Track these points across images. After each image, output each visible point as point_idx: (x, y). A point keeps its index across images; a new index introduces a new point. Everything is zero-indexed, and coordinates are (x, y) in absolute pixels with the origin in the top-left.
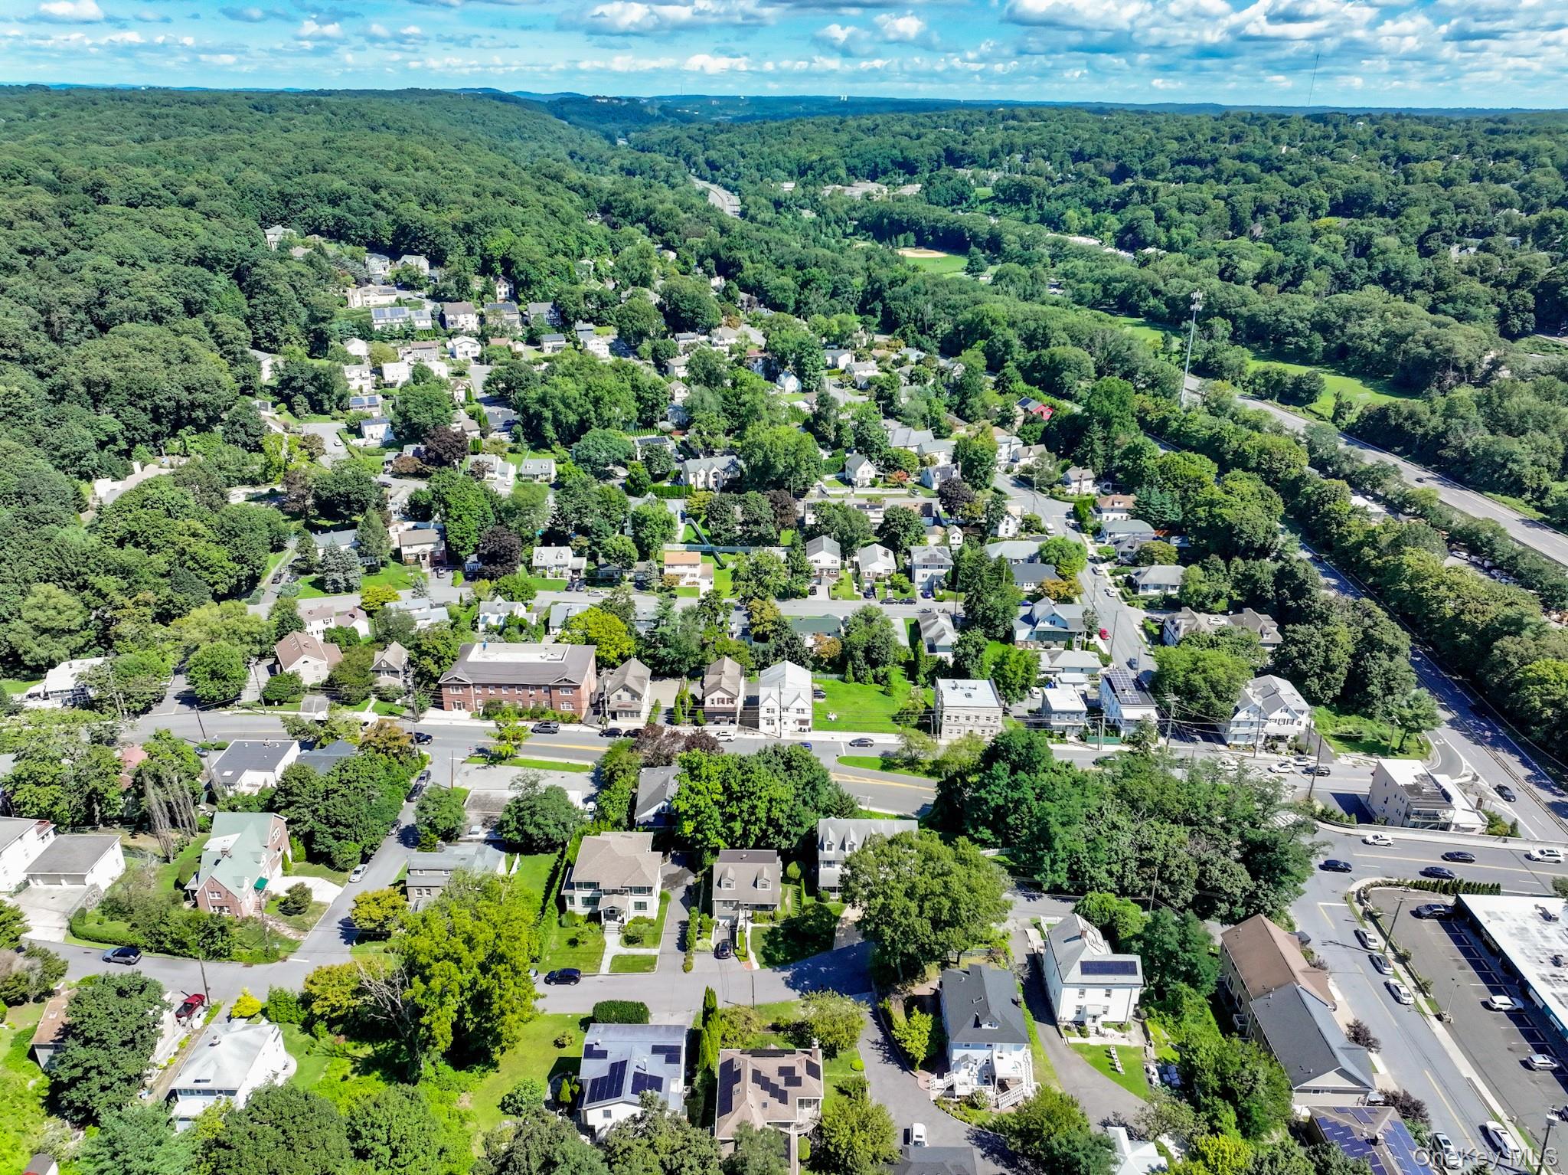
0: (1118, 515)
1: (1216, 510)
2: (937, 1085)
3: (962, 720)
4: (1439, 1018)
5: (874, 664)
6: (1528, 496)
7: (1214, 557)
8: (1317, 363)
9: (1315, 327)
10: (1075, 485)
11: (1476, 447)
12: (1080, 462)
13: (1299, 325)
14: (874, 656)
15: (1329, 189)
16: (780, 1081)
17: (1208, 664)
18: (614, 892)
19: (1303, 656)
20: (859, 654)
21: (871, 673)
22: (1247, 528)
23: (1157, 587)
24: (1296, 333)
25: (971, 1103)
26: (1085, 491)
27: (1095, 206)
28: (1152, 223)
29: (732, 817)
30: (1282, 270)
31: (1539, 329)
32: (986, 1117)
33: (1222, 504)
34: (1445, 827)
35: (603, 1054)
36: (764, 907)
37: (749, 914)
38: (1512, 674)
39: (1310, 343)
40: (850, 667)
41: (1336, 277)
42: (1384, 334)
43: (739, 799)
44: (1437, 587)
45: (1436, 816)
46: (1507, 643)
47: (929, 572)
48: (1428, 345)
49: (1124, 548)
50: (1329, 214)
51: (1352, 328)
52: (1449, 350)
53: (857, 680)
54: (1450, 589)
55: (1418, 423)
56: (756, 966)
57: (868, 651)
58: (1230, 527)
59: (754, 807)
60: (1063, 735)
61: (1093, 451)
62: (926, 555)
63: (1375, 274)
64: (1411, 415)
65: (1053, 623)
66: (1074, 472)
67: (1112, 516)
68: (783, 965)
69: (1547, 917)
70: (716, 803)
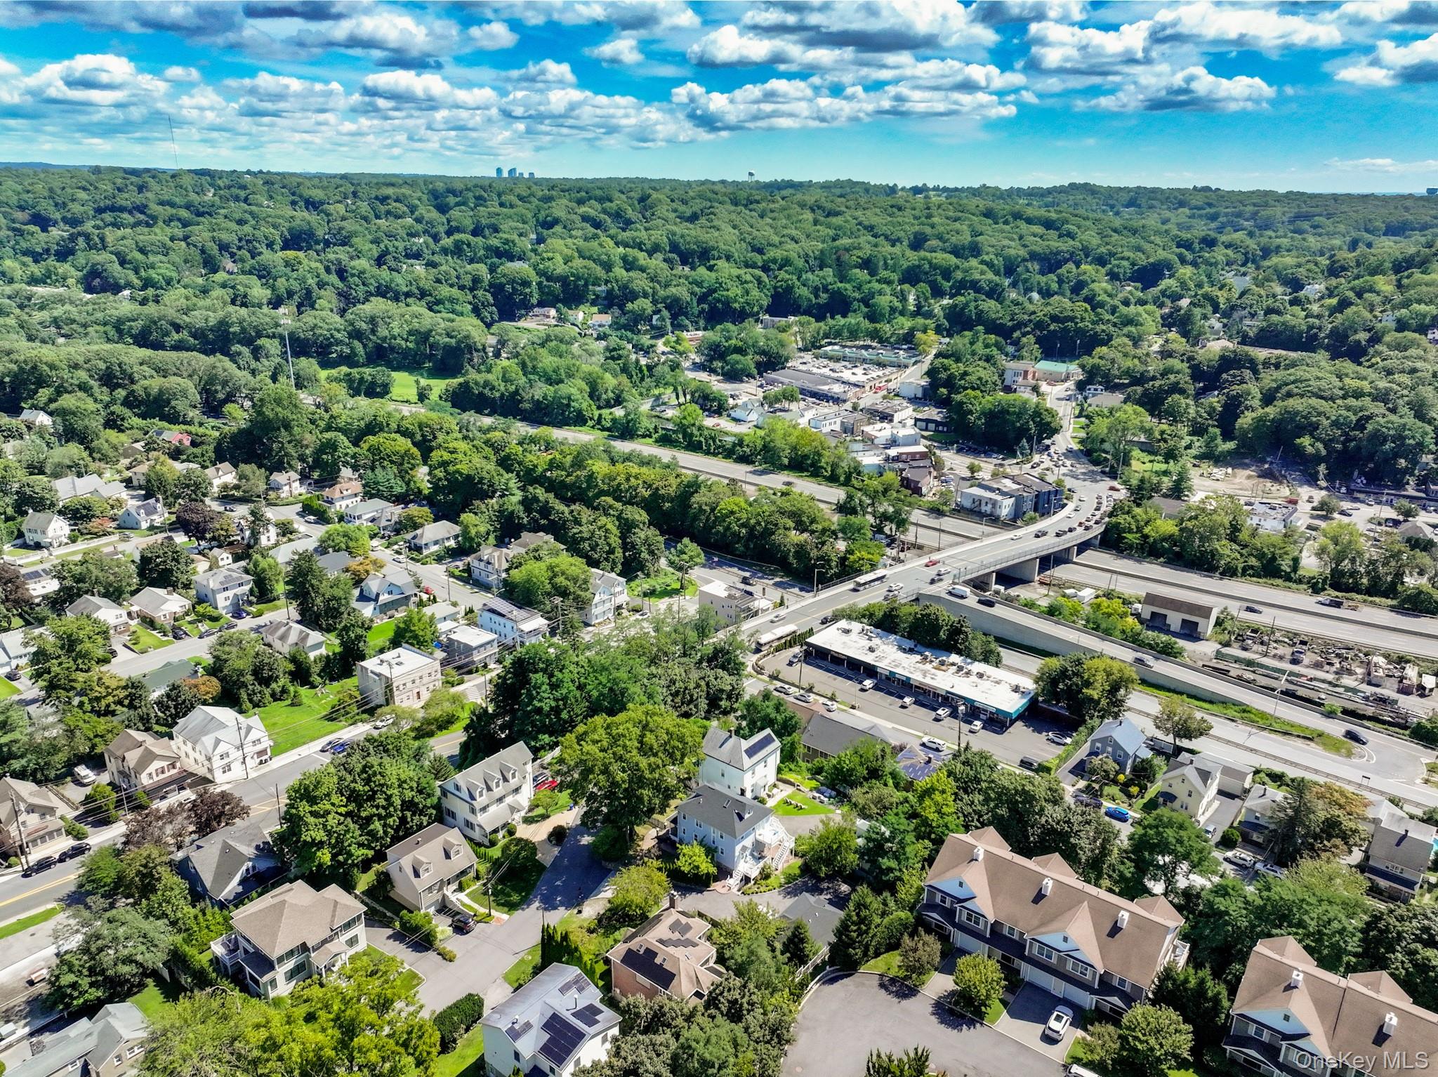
0: (348, 502)
1: (451, 468)
2: (733, 882)
3: (409, 685)
4: (853, 707)
5: (266, 682)
6: (590, 423)
7: (477, 503)
8: (363, 365)
9: (351, 336)
10: (286, 488)
11: (545, 398)
12: (279, 467)
13: (338, 336)
14: (266, 674)
15: (275, 226)
16: (676, 936)
17: (563, 567)
18: (324, 942)
19: (593, 548)
20: (249, 678)
21: (267, 692)
22: (484, 474)
23: (436, 543)
24: (338, 342)
25: (765, 875)
26: (296, 492)
27: (37, 258)
28: (117, 266)
29: (369, 820)
30: (290, 294)
31: (501, 319)
32: (777, 878)
33: (454, 462)
34: (756, 614)
35: (528, 1026)
36: (463, 873)
37: (454, 886)
38: (708, 519)
39: (352, 349)
40: (244, 696)
41: (339, 294)
42: (410, 333)
43: (372, 798)
44: (628, 480)
45: (749, 609)
46: (696, 499)
47: (230, 593)
48: (448, 335)
49: (384, 523)
50: (283, 249)
51: (383, 332)
52: (467, 337)
53: (256, 705)
54: (636, 478)
55: (493, 388)
56: (505, 917)
57: (256, 672)
58: (469, 478)
59: (388, 798)
60: (485, 666)
61: (287, 454)
62: (221, 578)
63: (372, 289)
64: (486, 384)
65: (390, 593)
66: (279, 478)
67: (344, 503)
68: (525, 902)
69: (847, 632)
70: (348, 814)
